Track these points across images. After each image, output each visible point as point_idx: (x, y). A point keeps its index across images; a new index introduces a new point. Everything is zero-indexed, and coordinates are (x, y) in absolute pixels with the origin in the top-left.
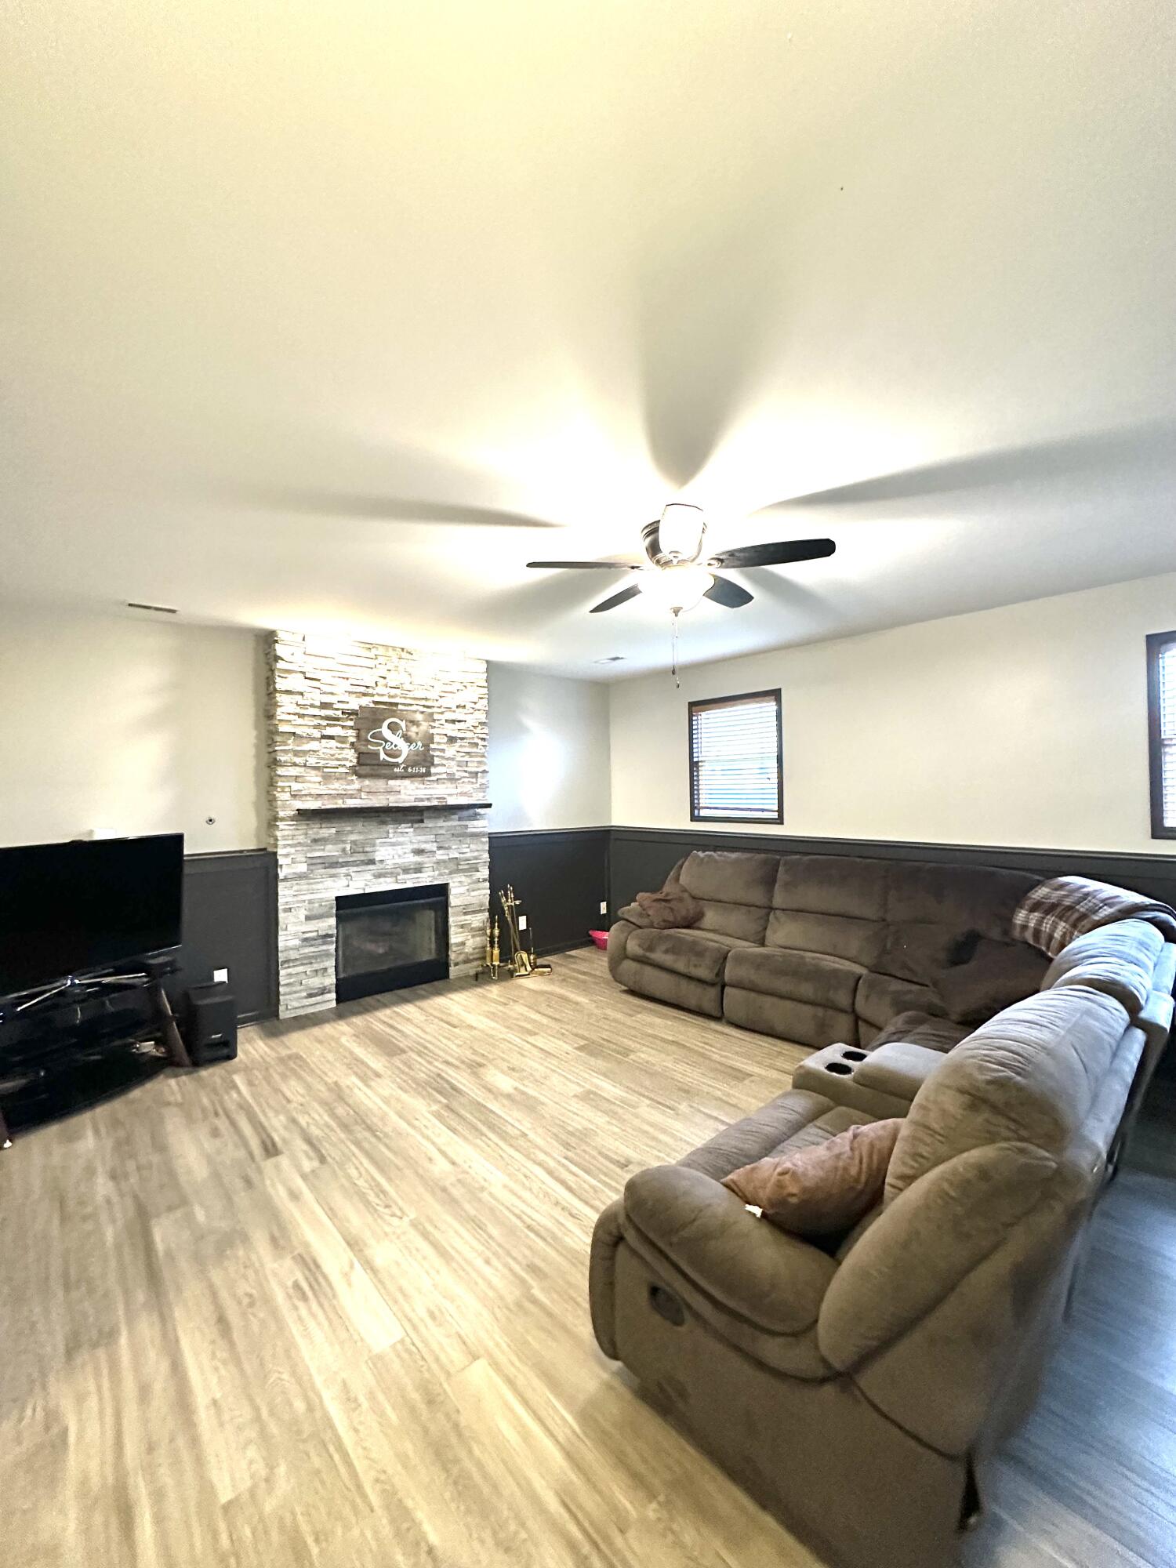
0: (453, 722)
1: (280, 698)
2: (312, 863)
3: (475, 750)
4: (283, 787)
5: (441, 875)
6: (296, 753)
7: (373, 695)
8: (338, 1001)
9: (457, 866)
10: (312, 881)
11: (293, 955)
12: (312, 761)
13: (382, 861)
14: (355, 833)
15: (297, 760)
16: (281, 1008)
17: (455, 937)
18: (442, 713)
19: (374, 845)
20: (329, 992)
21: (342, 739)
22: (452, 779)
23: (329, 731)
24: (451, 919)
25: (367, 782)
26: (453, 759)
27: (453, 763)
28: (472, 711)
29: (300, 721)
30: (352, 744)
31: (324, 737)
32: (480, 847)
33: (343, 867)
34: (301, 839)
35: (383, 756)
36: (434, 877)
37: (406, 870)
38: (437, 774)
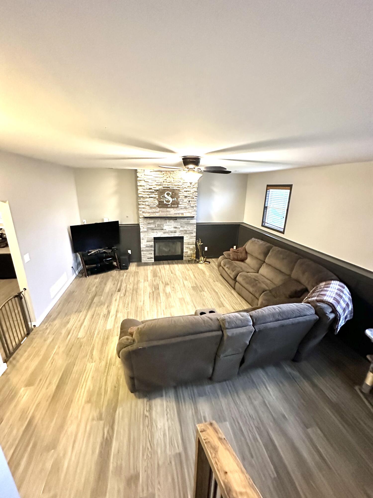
0: (186, 191)
1: (139, 188)
2: (148, 228)
3: (193, 200)
4: (140, 210)
5: (181, 234)
6: (143, 202)
7: (162, 185)
8: (155, 260)
9: (186, 232)
10: (148, 233)
11: (144, 249)
12: (147, 203)
13: (165, 229)
14: (158, 222)
15: (143, 203)
16: (142, 260)
17: (184, 251)
18: (183, 189)
19: (163, 225)
20: (153, 258)
21: (155, 198)
22: (185, 208)
23: (151, 196)
24: (184, 246)
25: (161, 209)
26: (186, 203)
27: (186, 204)
28: (192, 188)
29: (144, 193)
30: (157, 199)
31: (150, 197)
32: (193, 227)
33: (155, 230)
34: (145, 223)
35: (165, 202)
36: (179, 234)
37: (172, 232)
38: (181, 207)
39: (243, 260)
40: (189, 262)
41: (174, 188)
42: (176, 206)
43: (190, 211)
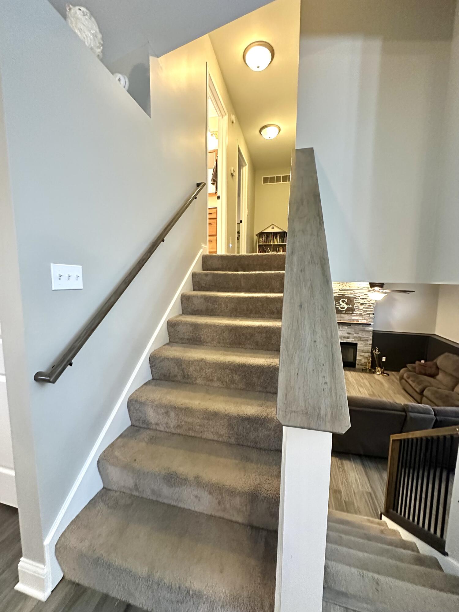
0: (363, 299)
3: (370, 307)
5: (355, 340)
7: (338, 293)
9: (360, 339)
17: (357, 358)
18: (359, 296)
22: (361, 315)
24: (357, 353)
26: (362, 309)
27: (362, 311)
32: (369, 334)
35: (339, 308)
36: (353, 341)
37: (344, 337)
38: (356, 313)
39: (433, 376)
40: (363, 371)
41: (350, 296)
42: (351, 312)
43: (367, 318)
